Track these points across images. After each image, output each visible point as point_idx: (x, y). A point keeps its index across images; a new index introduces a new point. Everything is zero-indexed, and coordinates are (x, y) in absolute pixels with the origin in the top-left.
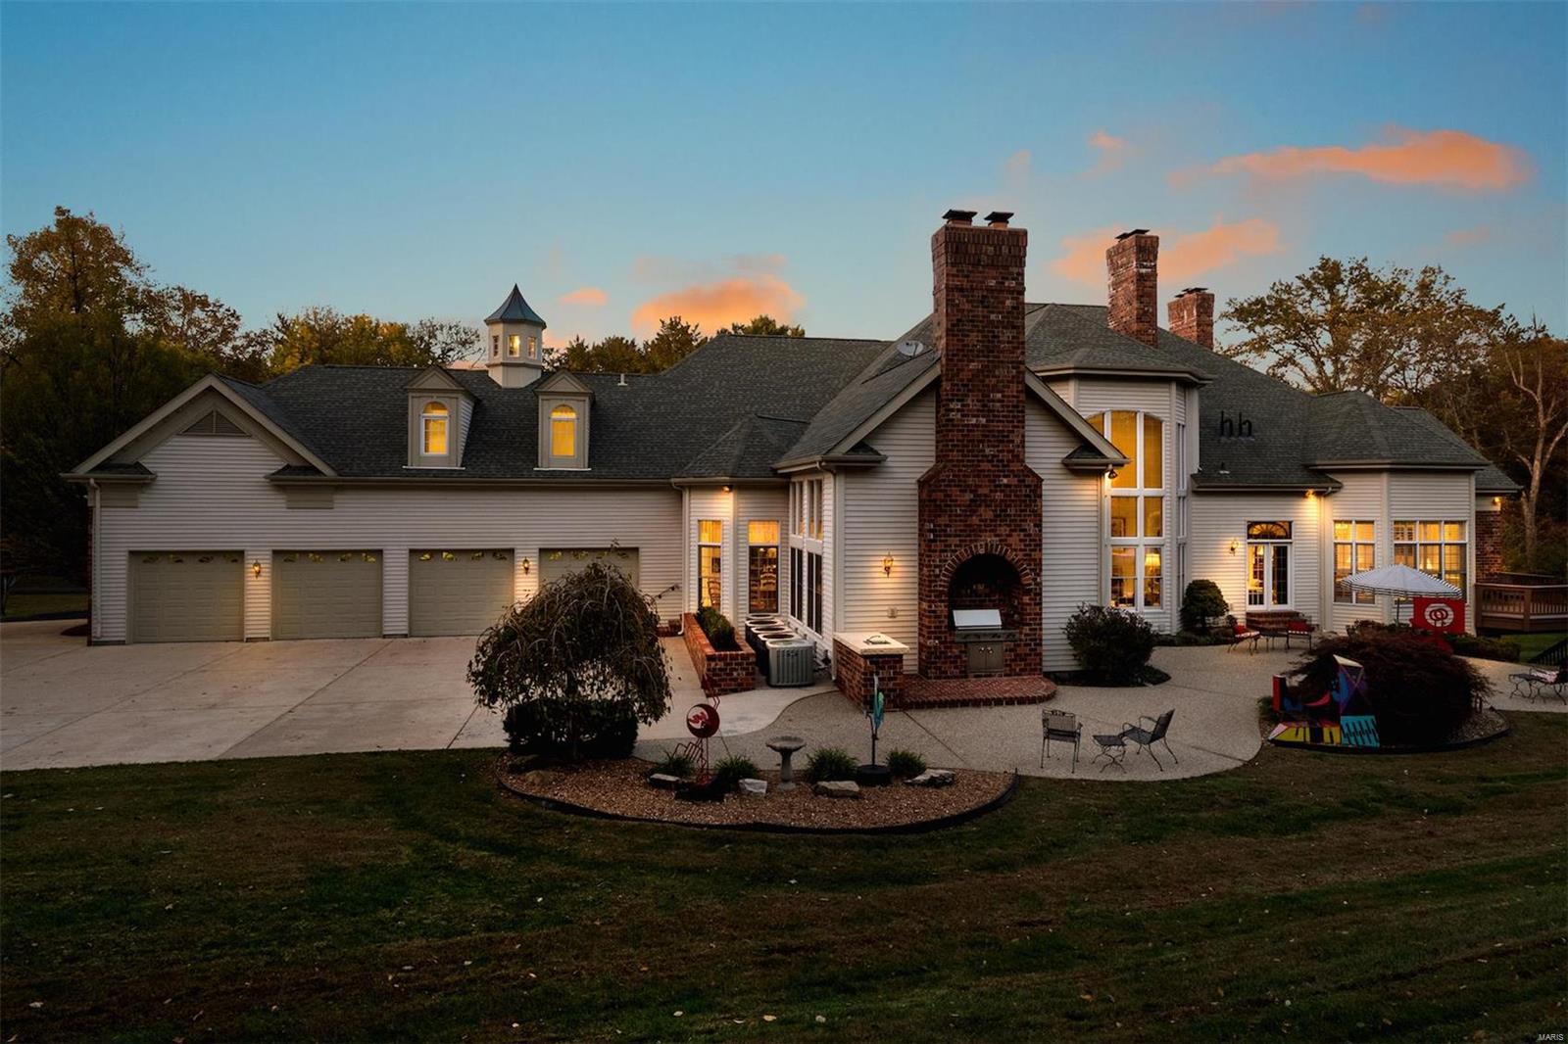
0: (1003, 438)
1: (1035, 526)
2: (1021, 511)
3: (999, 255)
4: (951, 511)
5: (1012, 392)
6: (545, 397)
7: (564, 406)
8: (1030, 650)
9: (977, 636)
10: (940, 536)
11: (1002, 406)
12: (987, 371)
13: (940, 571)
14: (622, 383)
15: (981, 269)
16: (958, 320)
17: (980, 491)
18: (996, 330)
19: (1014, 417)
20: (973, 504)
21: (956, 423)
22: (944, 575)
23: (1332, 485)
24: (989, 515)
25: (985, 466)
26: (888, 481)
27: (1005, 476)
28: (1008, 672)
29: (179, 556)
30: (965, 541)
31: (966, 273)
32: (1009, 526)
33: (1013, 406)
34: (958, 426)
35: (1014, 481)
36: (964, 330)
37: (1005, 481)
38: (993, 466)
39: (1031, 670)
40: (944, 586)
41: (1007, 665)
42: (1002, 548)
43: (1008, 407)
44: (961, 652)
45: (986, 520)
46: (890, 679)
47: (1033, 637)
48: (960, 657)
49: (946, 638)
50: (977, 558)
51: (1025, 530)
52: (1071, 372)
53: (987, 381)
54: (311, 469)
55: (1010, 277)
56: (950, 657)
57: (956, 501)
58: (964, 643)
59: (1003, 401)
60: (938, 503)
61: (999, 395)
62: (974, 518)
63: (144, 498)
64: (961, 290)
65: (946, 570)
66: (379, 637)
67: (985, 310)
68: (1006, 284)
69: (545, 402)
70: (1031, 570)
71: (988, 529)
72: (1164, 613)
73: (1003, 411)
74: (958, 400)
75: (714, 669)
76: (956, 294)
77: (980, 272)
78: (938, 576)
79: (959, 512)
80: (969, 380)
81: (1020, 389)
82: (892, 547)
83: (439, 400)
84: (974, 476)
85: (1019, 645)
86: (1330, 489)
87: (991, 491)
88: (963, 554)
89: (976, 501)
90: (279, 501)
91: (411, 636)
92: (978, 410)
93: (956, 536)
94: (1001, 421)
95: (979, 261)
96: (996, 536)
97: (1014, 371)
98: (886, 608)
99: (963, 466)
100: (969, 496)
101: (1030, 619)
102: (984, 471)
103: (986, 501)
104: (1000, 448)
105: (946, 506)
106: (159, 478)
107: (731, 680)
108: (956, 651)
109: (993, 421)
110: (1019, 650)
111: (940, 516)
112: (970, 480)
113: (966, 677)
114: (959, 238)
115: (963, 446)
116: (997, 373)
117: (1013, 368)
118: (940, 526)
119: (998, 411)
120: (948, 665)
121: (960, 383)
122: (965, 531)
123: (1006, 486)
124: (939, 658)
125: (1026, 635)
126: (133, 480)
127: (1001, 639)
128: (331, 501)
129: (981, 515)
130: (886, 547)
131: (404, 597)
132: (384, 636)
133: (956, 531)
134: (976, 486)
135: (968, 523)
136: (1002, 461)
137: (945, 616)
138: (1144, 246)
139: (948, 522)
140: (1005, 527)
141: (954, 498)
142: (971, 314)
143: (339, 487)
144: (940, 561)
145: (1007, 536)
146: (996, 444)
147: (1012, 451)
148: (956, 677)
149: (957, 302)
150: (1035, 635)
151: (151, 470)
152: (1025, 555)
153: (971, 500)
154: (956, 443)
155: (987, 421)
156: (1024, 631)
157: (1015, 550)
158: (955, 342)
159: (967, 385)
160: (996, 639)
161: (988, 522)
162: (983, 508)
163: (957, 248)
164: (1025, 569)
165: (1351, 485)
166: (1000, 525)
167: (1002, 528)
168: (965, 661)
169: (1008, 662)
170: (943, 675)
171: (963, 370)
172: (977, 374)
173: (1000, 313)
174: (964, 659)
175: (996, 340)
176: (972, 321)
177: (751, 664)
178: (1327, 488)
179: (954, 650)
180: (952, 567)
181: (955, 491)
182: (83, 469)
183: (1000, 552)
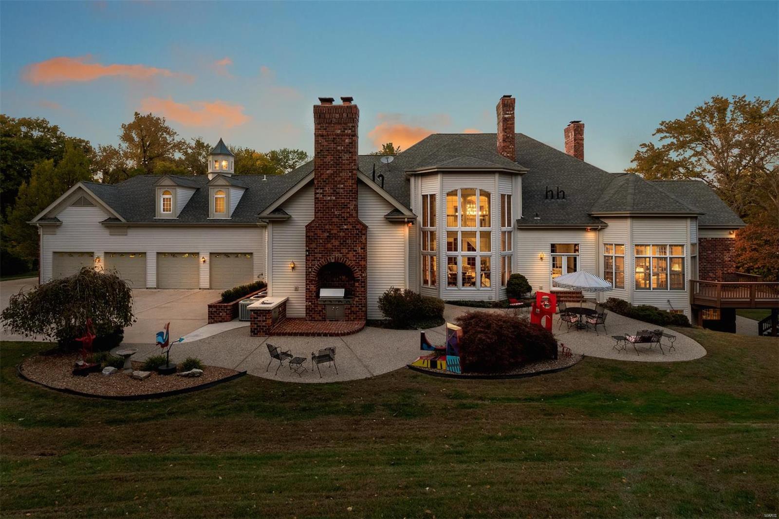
0: (345, 206)
1: (361, 249)
2: (354, 241)
3: (342, 118)
4: (317, 241)
5: (349, 184)
6: (212, 187)
7: (220, 191)
8: (359, 309)
9: (330, 301)
10: (312, 253)
11: (344, 191)
12: (336, 174)
13: (312, 270)
14: (265, 179)
15: (332, 125)
16: (321, 150)
17: (332, 232)
18: (341, 154)
19: (350, 196)
20: (328, 238)
21: (319, 199)
22: (313, 272)
23: (601, 225)
24: (337, 243)
25: (335, 220)
26: (293, 227)
27: (345, 225)
28: (347, 319)
29: (71, 254)
30: (325, 256)
31: (325, 127)
32: (348, 248)
33: (350, 191)
34: (321, 201)
35: (351, 227)
36: (324, 155)
37: (345, 227)
38: (339, 220)
39: (359, 319)
40: (313, 277)
41: (346, 316)
42: (343, 259)
43: (347, 191)
44: (322, 309)
45: (335, 246)
46: (263, 321)
47: (360, 303)
48: (322, 311)
49: (314, 302)
50: (330, 264)
51: (356, 251)
52: (436, 170)
53: (336, 179)
54: (117, 219)
55: (348, 128)
56: (317, 311)
57: (320, 236)
58: (323, 304)
59: (344, 188)
60: (311, 237)
61: (342, 186)
62: (329, 245)
63: (59, 231)
64: (322, 136)
65: (315, 269)
66: (145, 288)
67: (335, 145)
68: (346, 132)
69: (212, 190)
70: (359, 270)
71: (336, 250)
72: (492, 290)
73: (344, 193)
74: (321, 189)
75: (212, 312)
76: (320, 138)
77: (332, 127)
78: (311, 272)
79: (321, 242)
80: (326, 179)
81: (353, 182)
82: (293, 258)
83: (168, 190)
84: (330, 225)
85: (353, 307)
86: (600, 227)
87: (338, 232)
88: (323, 262)
89: (330, 236)
90: (106, 232)
91: (158, 288)
92: (331, 193)
93: (320, 253)
94: (343, 198)
95: (331, 121)
96: (341, 253)
97: (350, 174)
98: (293, 286)
99: (323, 220)
100: (326, 234)
101: (359, 294)
102: (334, 222)
103: (336, 237)
104: (343, 211)
105: (315, 239)
106: (63, 223)
107: (219, 316)
108: (320, 308)
109: (339, 198)
110: (353, 309)
111: (312, 244)
112: (327, 227)
113: (325, 321)
114: (321, 111)
115: (323, 210)
116: (341, 175)
117: (350, 172)
118: (312, 248)
119: (341, 193)
120: (316, 314)
121: (322, 180)
122: (324, 251)
123: (346, 229)
124: (312, 311)
125: (357, 302)
126: (54, 224)
127: (343, 303)
128: (127, 232)
129: (333, 243)
130: (291, 258)
131: (155, 272)
132: (147, 288)
133: (320, 251)
134: (330, 229)
135: (326, 247)
136: (344, 217)
137: (314, 292)
138: (507, 104)
139: (316, 247)
140: (345, 249)
141: (318, 235)
142: (327, 147)
143: (129, 227)
144: (312, 265)
145: (347, 253)
146: (341, 209)
147: (349, 213)
148: (320, 321)
149: (320, 141)
150: (361, 302)
151: (60, 220)
152: (356, 263)
153: (327, 236)
154: (320, 209)
155: (336, 198)
156: (355, 300)
157: (351, 260)
158: (319, 161)
159: (326, 181)
160: (340, 303)
161: (337, 247)
162: (334, 240)
163: (320, 116)
164: (356, 270)
165: (612, 225)
166: (343, 248)
167: (344, 250)
168: (325, 313)
169: (347, 315)
170: (313, 319)
171: (323, 174)
172: (330, 176)
173: (342, 146)
174: (324, 312)
175: (340, 159)
176: (328, 150)
177: (228, 310)
178: (598, 226)
179: (319, 308)
180: (318, 268)
181: (319, 232)
182: (35, 220)
183: (343, 261)
